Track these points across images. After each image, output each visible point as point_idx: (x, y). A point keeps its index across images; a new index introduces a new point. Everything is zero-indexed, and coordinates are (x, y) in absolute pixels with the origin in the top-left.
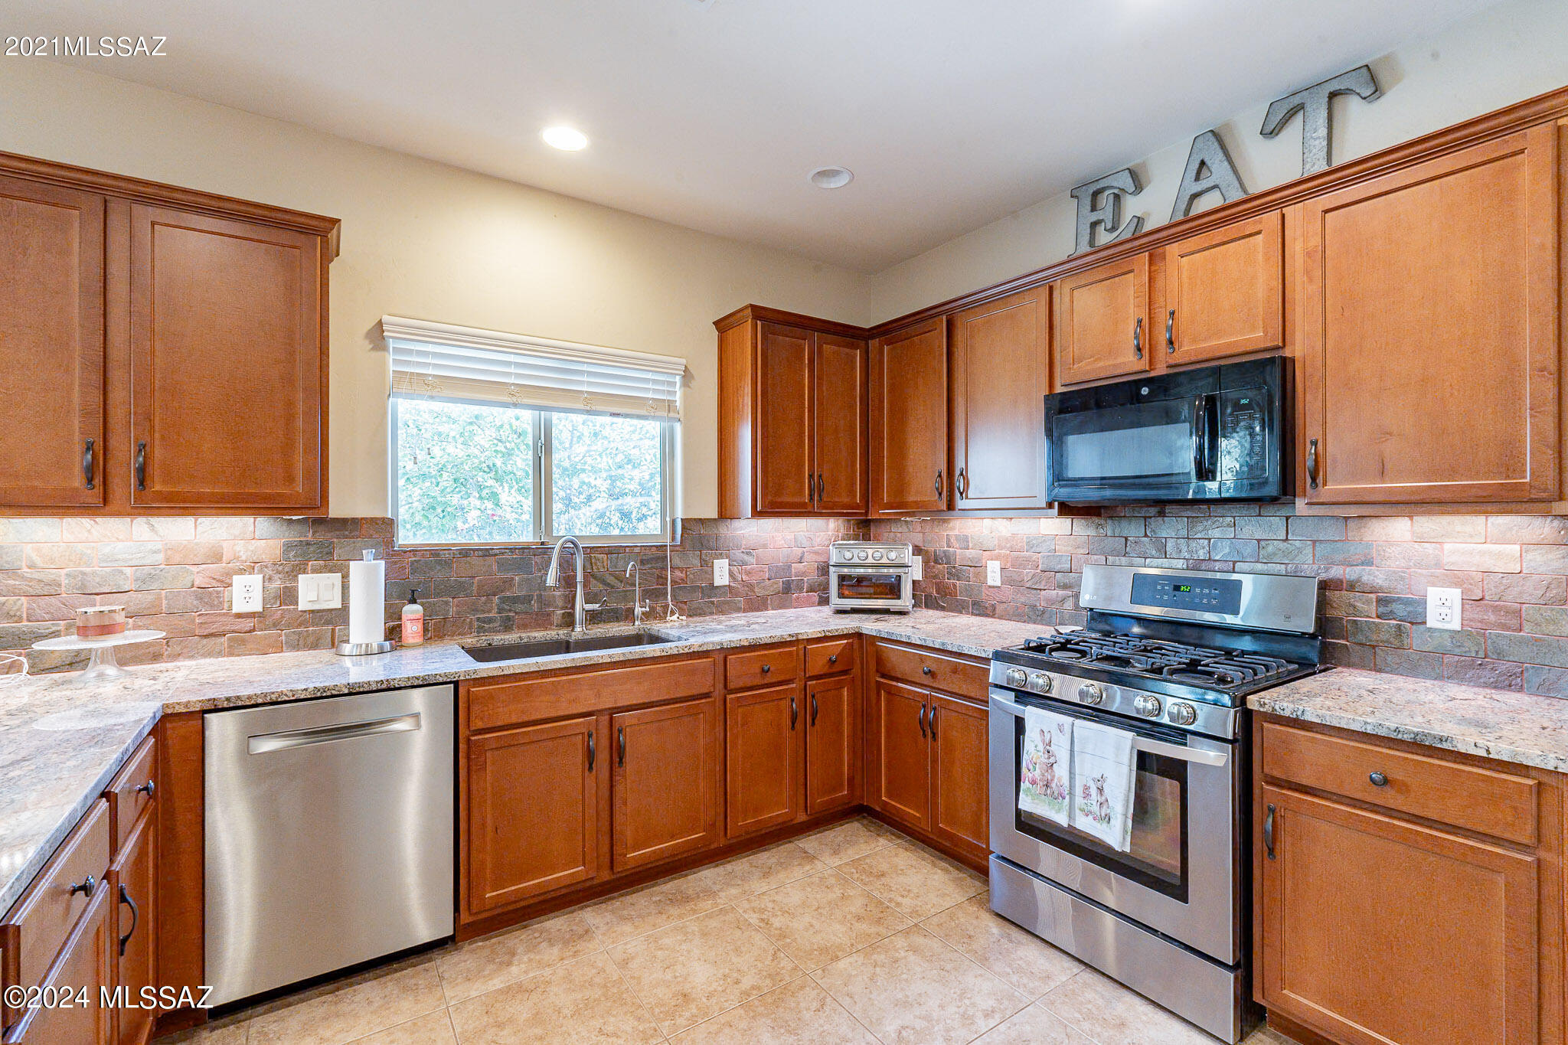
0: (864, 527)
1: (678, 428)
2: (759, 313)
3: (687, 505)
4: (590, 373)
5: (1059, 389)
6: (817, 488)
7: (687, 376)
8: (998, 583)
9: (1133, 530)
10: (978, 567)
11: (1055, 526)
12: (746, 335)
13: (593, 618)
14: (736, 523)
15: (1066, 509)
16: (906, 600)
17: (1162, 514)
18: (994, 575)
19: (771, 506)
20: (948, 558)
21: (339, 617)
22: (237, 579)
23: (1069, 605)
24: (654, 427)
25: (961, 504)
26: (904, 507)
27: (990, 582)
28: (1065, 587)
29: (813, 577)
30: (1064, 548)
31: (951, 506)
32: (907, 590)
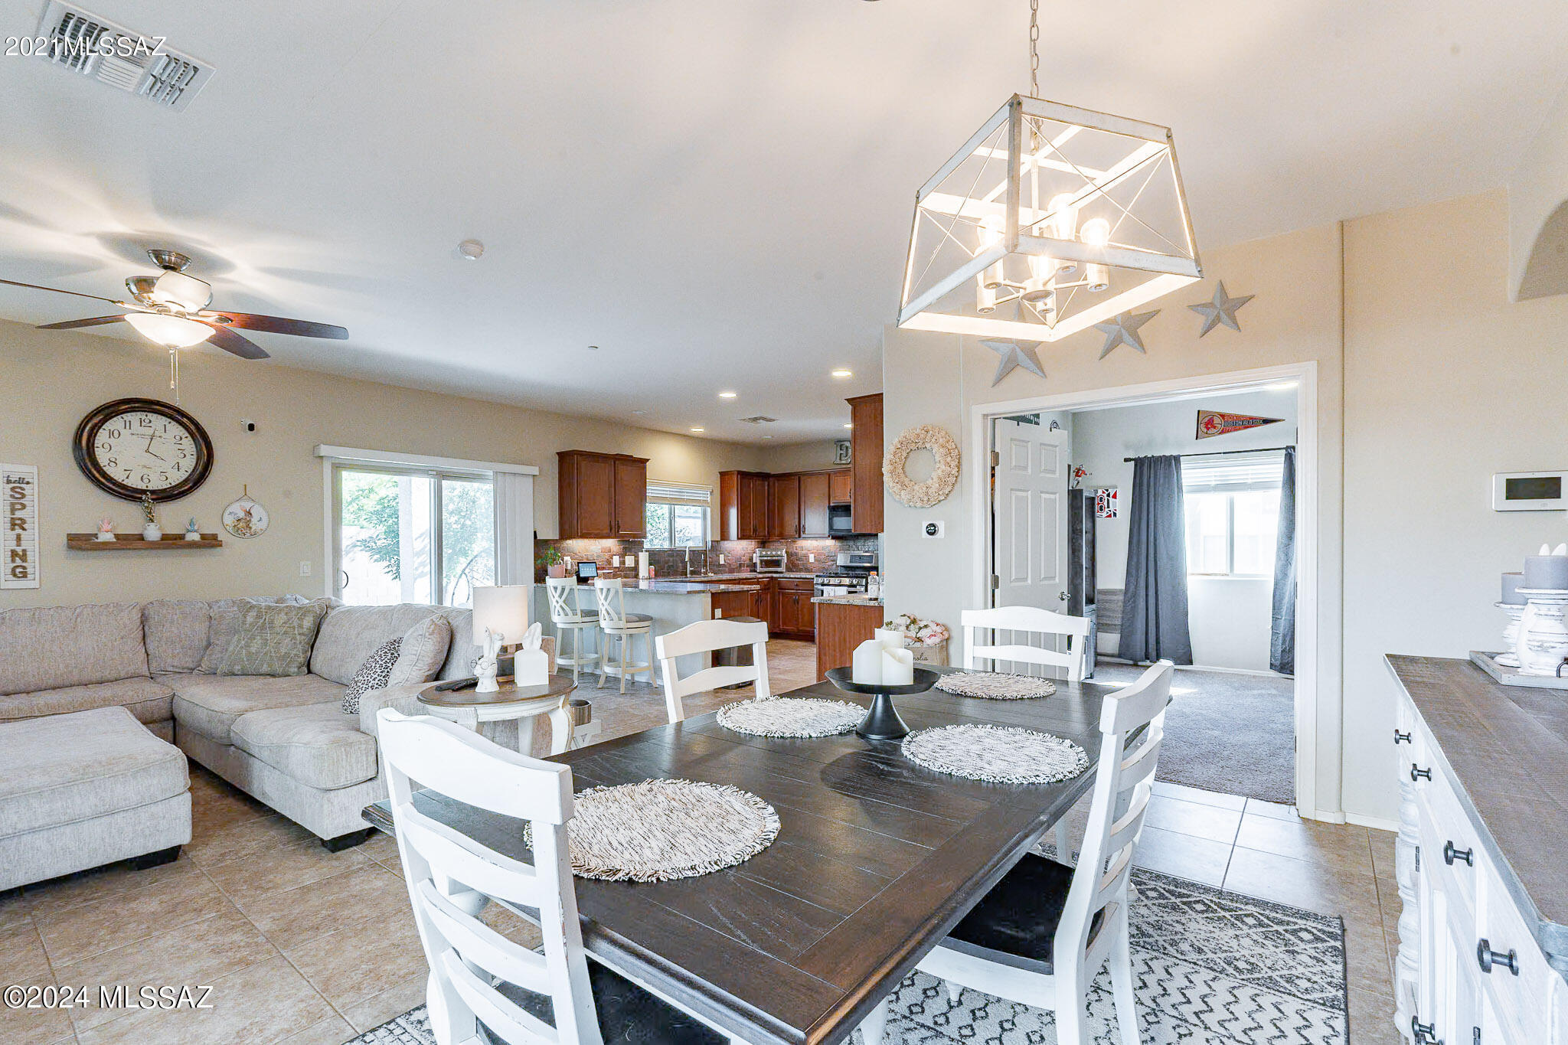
0: (763, 544)
1: (709, 510)
2: (739, 473)
3: (712, 536)
4: (687, 493)
5: (832, 504)
6: (755, 531)
7: (712, 493)
8: (813, 561)
9: (851, 543)
10: (807, 557)
11: (830, 542)
12: (735, 480)
13: (692, 573)
14: (726, 542)
15: (834, 538)
16: (783, 569)
17: (858, 538)
18: (812, 559)
19: (742, 536)
20: (796, 554)
21: (636, 569)
22: (614, 557)
23: (834, 566)
24: (699, 509)
25: (803, 535)
26: (782, 536)
27: (810, 561)
28: (833, 561)
29: (748, 562)
30: (833, 550)
31: (800, 537)
32: (783, 565)
